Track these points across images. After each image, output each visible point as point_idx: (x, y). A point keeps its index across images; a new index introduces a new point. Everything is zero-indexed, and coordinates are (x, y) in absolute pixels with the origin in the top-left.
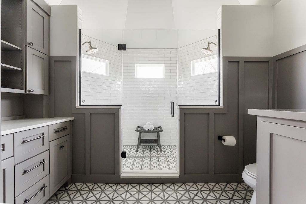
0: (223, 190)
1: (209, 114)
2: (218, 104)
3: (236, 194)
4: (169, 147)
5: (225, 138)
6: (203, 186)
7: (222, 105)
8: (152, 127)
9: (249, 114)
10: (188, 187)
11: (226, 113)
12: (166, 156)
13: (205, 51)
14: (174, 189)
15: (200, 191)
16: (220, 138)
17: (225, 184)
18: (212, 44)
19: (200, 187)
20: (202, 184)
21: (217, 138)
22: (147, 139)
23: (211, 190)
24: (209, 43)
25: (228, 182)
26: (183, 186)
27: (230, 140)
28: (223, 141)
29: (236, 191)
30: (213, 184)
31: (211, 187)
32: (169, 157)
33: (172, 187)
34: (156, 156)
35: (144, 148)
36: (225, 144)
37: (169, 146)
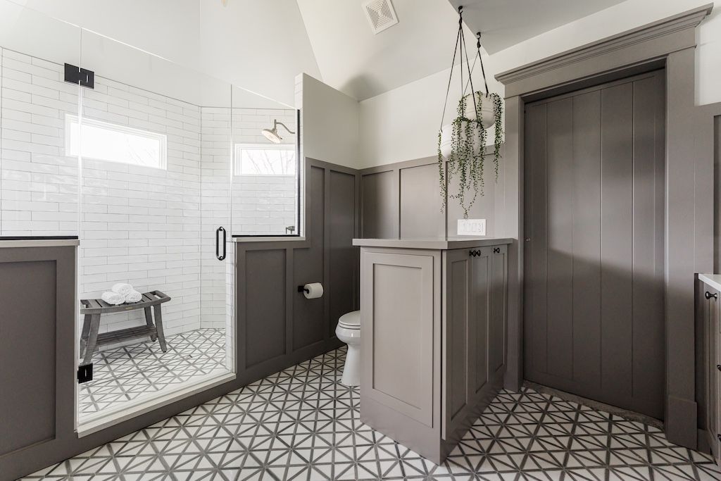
0: (309, 370)
1: (285, 250)
2: (296, 234)
3: (325, 367)
4: (180, 337)
5: (311, 288)
6: (279, 377)
7: (302, 234)
8: (135, 296)
9: (353, 244)
10: (255, 389)
11: (308, 248)
12: (183, 355)
13: (267, 134)
14: (229, 402)
15: (275, 385)
16: (301, 289)
17: (322, 356)
18: (281, 125)
19: (274, 380)
20: (277, 375)
21: (297, 289)
22: (109, 331)
23: (292, 377)
24: (276, 123)
25: (311, 358)
26: (246, 391)
27: (316, 290)
28: (305, 293)
29: (323, 364)
30: (293, 368)
31: (291, 373)
32: (192, 355)
33: (224, 400)
34: (156, 363)
35: (105, 358)
36: (309, 296)
37: (181, 334)
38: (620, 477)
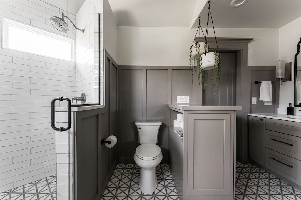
38: (275, 199)
